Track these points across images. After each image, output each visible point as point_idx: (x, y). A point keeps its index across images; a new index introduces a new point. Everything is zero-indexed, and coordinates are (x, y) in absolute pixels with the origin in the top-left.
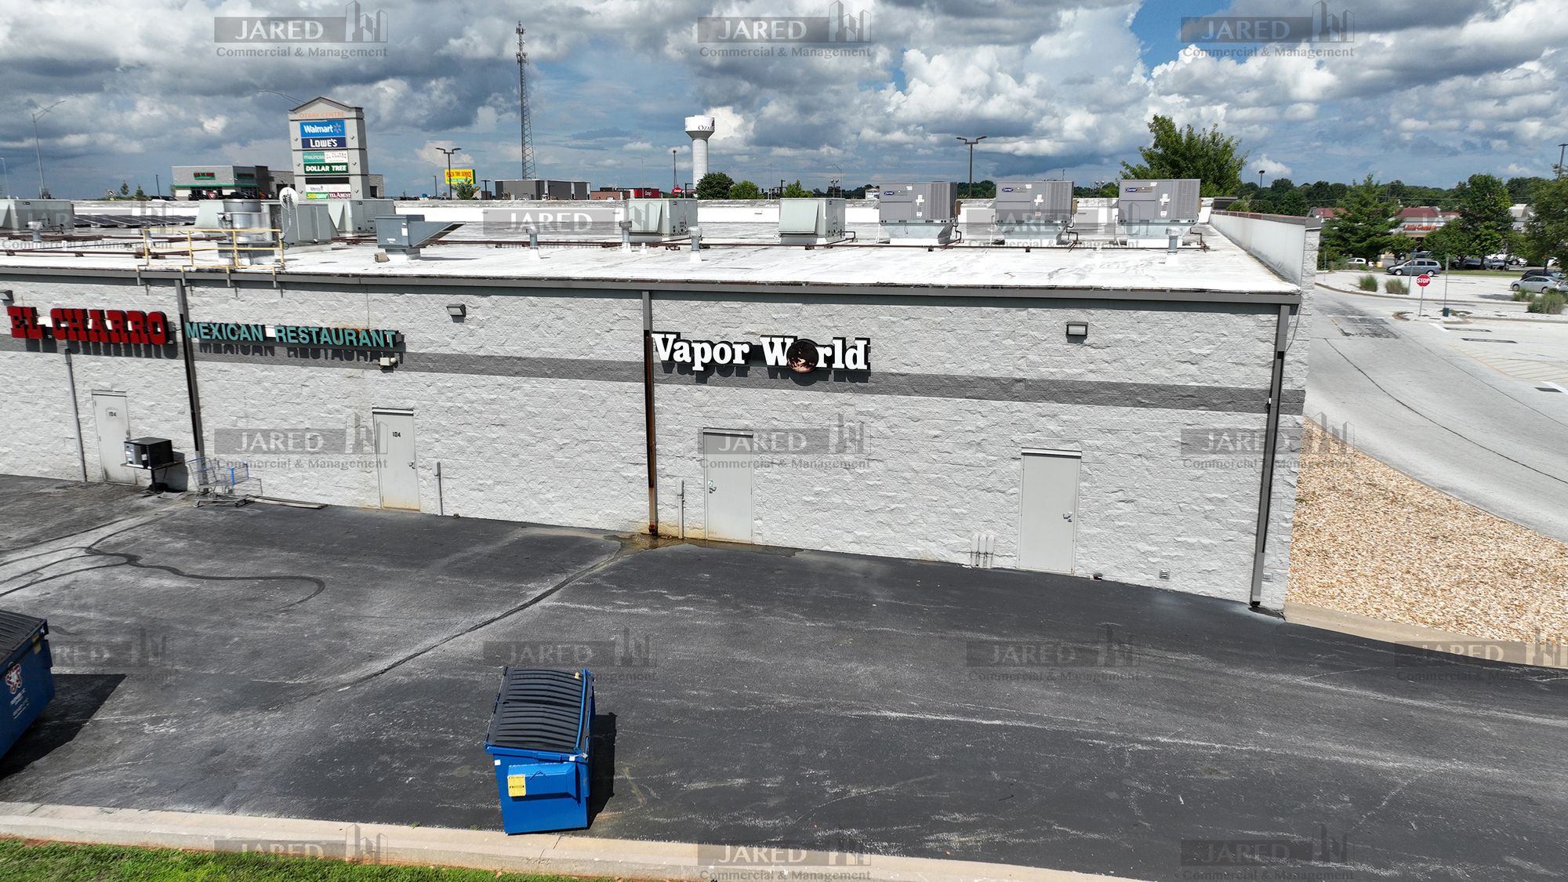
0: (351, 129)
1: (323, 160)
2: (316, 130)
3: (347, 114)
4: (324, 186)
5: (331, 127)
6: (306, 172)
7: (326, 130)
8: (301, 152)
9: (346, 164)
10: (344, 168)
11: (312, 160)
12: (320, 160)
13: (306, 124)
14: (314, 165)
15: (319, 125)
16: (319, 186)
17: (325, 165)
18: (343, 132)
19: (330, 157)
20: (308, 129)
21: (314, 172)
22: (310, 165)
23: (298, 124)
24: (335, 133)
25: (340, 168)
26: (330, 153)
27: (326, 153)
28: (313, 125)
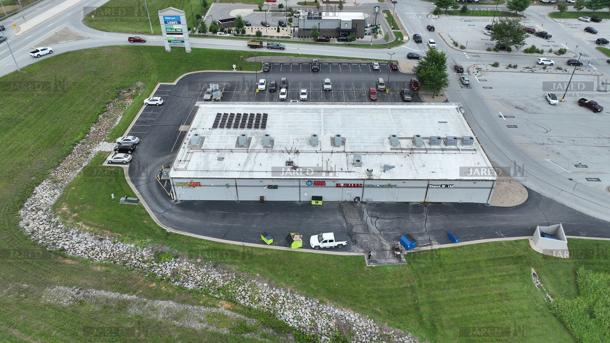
3: (180, 14)
4: (174, 35)
5: (175, 18)
7: (173, 18)
8: (165, 25)
9: (181, 29)
13: (165, 17)
15: (170, 17)
16: (171, 35)
18: (180, 20)
20: (166, 18)
23: (162, 16)
24: (176, 20)
25: (179, 30)
26: (175, 26)
27: (173, 25)
28: (168, 17)
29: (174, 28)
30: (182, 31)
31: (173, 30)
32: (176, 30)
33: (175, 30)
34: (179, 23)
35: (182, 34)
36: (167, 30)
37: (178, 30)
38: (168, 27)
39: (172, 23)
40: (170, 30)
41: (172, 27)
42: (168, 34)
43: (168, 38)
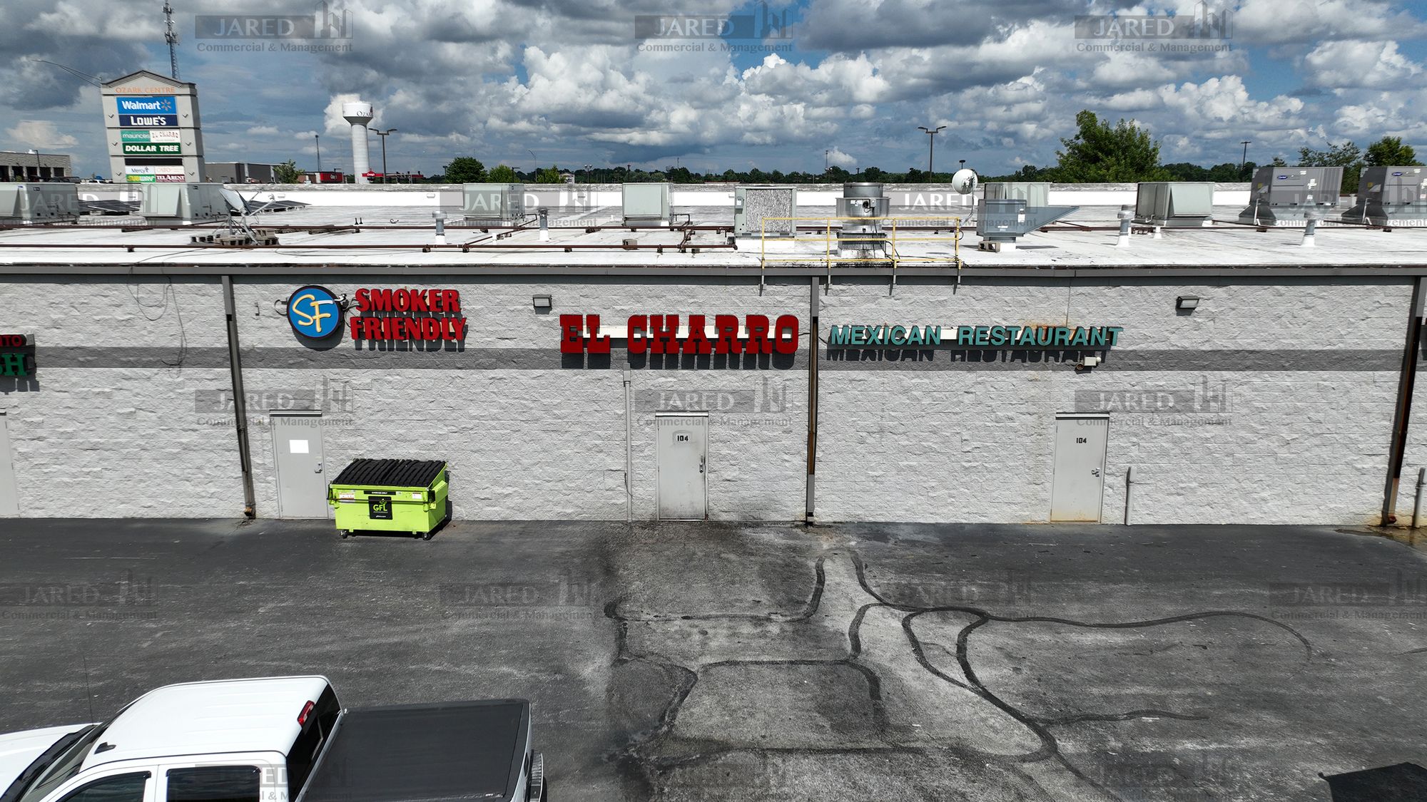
0: (184, 107)
1: (149, 140)
2: (137, 106)
3: (177, 90)
4: (149, 167)
5: (158, 104)
6: (125, 152)
7: (151, 106)
8: (119, 130)
9: (178, 144)
10: (176, 148)
11: (132, 139)
12: (144, 139)
13: (125, 100)
14: (136, 144)
15: (141, 101)
16: (142, 168)
17: (151, 145)
18: (174, 110)
19: (156, 136)
20: (127, 105)
21: (137, 152)
22: (131, 145)
23: (114, 99)
24: (162, 110)
25: (170, 149)
26: (157, 133)
27: (151, 132)
28: (134, 101)
29: (153, 141)
30: (180, 151)
31: (148, 148)
32: (158, 149)
33: (154, 148)
34: (172, 122)
35: (178, 162)
36: (128, 148)
37: (167, 148)
38: (131, 136)
39: (148, 122)
40: (137, 149)
41: (145, 136)
42: (129, 162)
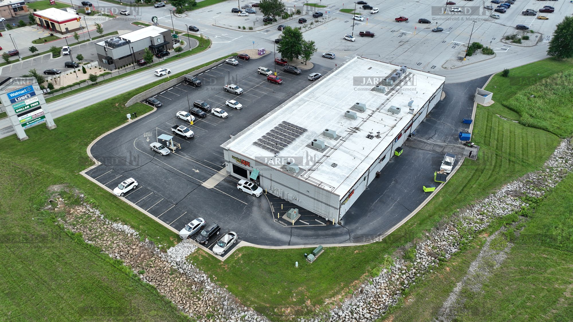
0: (36, 88)
2: (17, 94)
5: (25, 90)
6: (16, 113)
7: (23, 92)
8: (12, 105)
9: (38, 102)
13: (11, 93)
15: (18, 91)
16: (26, 115)
17: (26, 106)
19: (28, 102)
20: (12, 95)
21: (21, 111)
22: (18, 109)
23: (6, 95)
24: (28, 92)
25: (35, 104)
26: (28, 100)
27: (25, 101)
28: (15, 92)
29: (27, 104)
30: (39, 104)
31: (26, 108)
32: (30, 107)
33: (28, 107)
35: (40, 108)
36: (17, 111)
37: (33, 105)
38: (17, 106)
39: (23, 98)
40: (21, 109)
41: (23, 104)
42: (19, 116)
43: (22, 121)
